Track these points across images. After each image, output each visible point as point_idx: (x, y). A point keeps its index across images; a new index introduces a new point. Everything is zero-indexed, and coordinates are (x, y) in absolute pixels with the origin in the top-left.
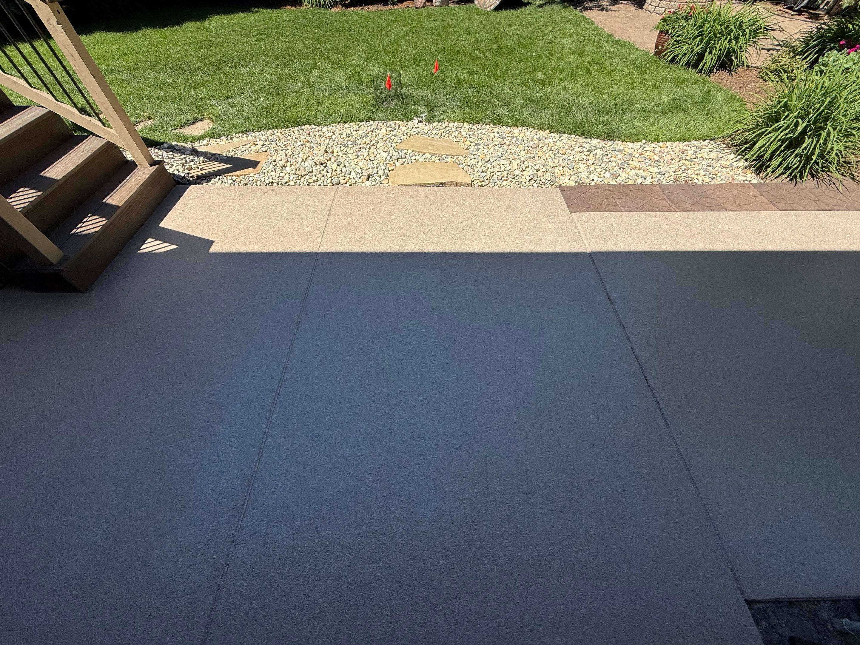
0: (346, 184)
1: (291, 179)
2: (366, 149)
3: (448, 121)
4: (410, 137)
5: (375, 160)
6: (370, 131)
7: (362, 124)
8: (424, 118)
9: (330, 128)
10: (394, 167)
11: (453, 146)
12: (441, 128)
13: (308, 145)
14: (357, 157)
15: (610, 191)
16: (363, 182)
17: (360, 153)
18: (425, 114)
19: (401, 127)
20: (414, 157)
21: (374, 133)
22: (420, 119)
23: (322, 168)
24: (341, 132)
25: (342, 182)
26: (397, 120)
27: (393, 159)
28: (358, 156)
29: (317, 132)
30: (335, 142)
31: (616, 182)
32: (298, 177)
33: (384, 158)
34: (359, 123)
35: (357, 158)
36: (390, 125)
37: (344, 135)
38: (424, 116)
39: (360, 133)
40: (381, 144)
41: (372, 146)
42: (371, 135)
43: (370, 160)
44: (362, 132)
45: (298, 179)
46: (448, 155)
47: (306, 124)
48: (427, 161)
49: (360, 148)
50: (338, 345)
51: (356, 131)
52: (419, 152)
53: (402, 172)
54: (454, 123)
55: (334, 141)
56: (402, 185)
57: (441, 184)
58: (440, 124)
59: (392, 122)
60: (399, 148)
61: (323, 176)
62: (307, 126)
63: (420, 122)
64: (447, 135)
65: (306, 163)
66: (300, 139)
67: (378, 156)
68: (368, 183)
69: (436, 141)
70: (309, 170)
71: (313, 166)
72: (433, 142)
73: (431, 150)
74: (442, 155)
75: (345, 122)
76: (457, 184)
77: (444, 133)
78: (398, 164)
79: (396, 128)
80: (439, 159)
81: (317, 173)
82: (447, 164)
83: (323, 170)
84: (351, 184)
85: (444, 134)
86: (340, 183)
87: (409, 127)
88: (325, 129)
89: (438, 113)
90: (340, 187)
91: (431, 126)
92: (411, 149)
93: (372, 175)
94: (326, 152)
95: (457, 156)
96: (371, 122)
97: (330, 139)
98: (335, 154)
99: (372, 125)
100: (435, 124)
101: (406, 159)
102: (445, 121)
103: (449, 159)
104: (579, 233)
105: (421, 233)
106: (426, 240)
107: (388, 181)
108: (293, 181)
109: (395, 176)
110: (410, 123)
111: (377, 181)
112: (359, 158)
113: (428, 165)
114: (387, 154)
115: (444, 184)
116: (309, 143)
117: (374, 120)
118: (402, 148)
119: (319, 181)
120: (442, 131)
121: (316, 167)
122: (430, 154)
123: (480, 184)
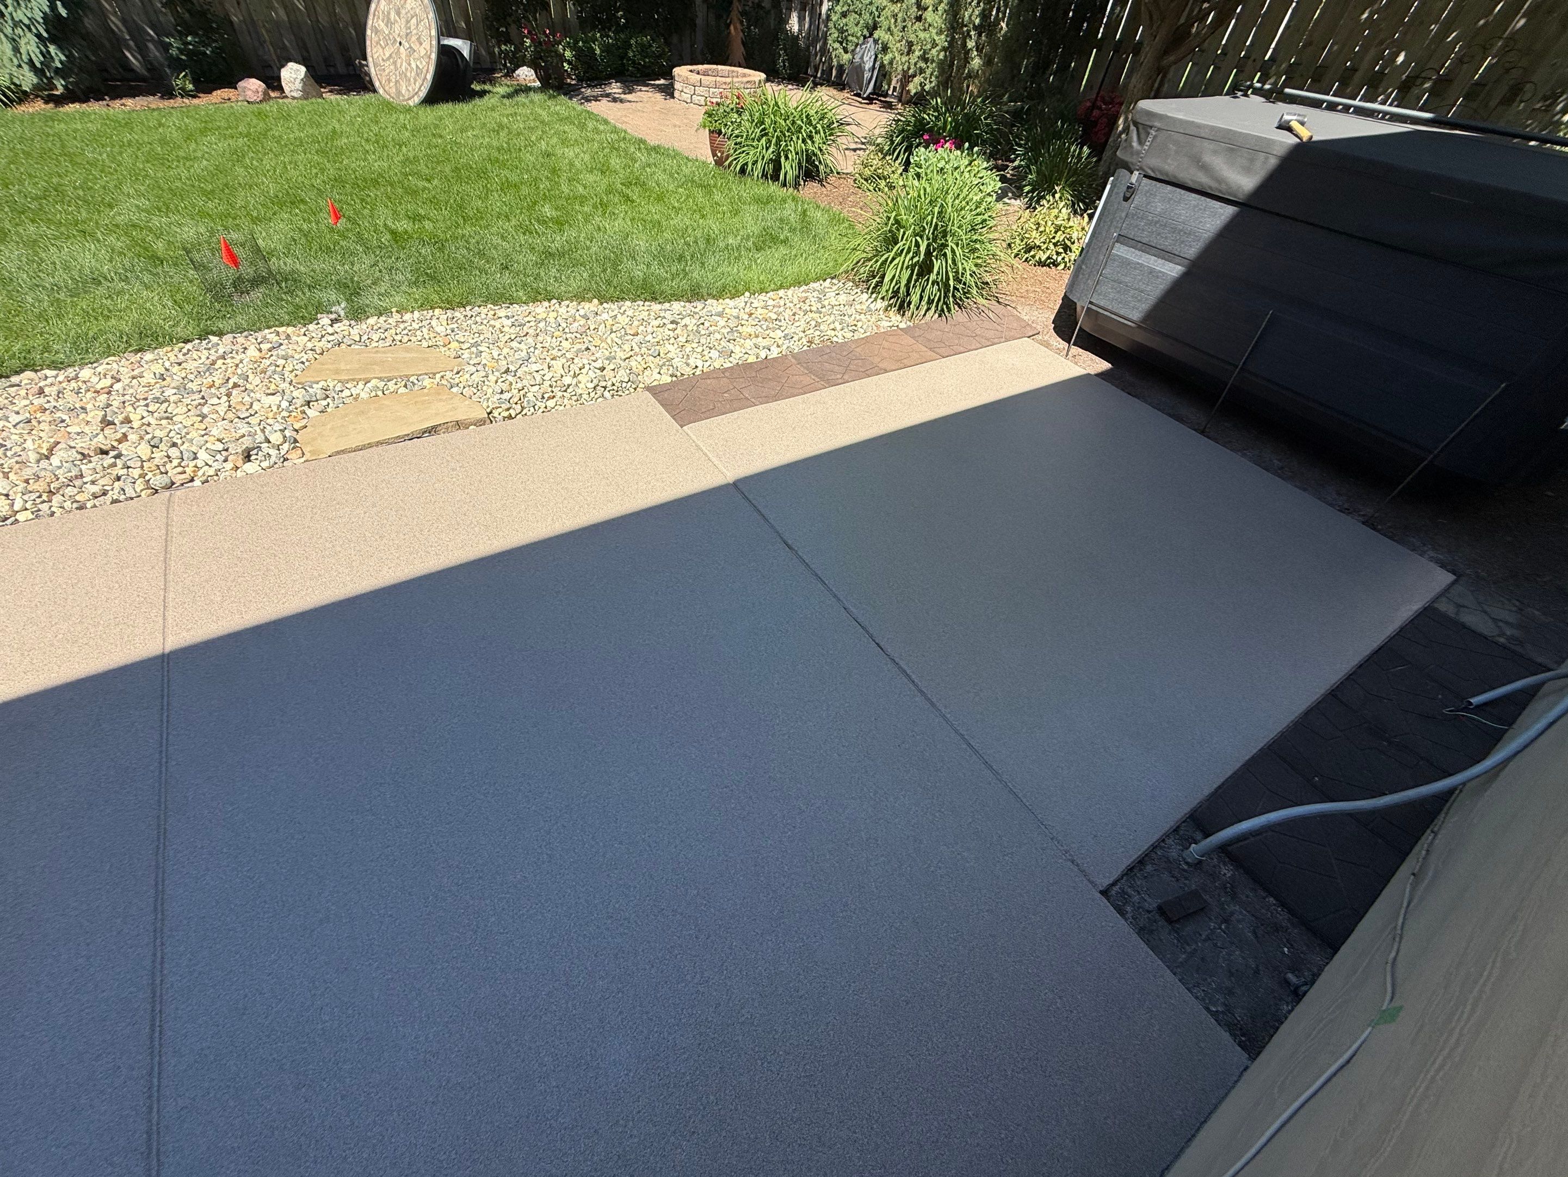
0: (192, 480)
1: (16, 508)
2: (219, 398)
3: (397, 312)
4: (322, 354)
5: (251, 415)
6: (218, 358)
7: (189, 346)
8: (342, 313)
9: (99, 369)
10: (306, 421)
11: (426, 356)
12: (388, 326)
13: (47, 417)
14: (200, 418)
15: (727, 377)
16: (237, 468)
17: (205, 410)
18: (343, 306)
19: (294, 338)
20: (346, 393)
21: (229, 361)
22: (333, 316)
23: (108, 460)
24: (136, 373)
25: (178, 479)
26: (279, 327)
27: (298, 406)
28: (204, 417)
29: (64, 385)
30: (127, 397)
31: (731, 362)
32: (40, 497)
33: (275, 409)
34: (182, 345)
35: (201, 421)
36: (265, 338)
37: (149, 378)
38: (340, 309)
39: (191, 365)
40: (255, 380)
41: (233, 388)
42: (224, 367)
43: (239, 418)
44: (196, 364)
45: (44, 502)
46: (421, 375)
47: (22, 371)
48: (380, 393)
49: (203, 398)
50: (293, 838)
51: (180, 364)
52: (353, 380)
53: (329, 426)
54: (412, 312)
55: (124, 395)
56: (338, 453)
57: (425, 432)
58: (382, 319)
59: (267, 331)
60: (303, 381)
61: (118, 479)
62: (29, 374)
63: (334, 322)
64: (405, 339)
65: (55, 461)
66: (16, 409)
67: (256, 406)
68: (250, 467)
69: (384, 352)
70: (70, 474)
71: (79, 463)
72: (379, 355)
73: (380, 372)
74: (408, 377)
75: (140, 350)
76: (459, 425)
77: (396, 334)
78: (311, 413)
79: (281, 341)
80: (405, 386)
81: (98, 476)
82: (425, 391)
83: (114, 465)
84: (205, 478)
85: (398, 337)
86: (173, 483)
87: (314, 335)
88: (86, 373)
89: (369, 299)
90: (178, 493)
91: (364, 326)
92: (334, 377)
93: (254, 449)
94: (107, 423)
95: (442, 374)
96: (214, 339)
97: (109, 393)
98: (136, 424)
99: (218, 344)
100: (372, 321)
101: (329, 400)
102: (392, 312)
103: (427, 382)
104: (705, 454)
105: (415, 536)
106: (431, 546)
107: (300, 452)
108: (26, 509)
109: (314, 439)
110: (312, 327)
111: (273, 459)
112: (207, 419)
113: (386, 402)
114: (277, 398)
115: (432, 430)
116: (48, 412)
117: (220, 334)
118: (312, 380)
119: (111, 493)
120: (393, 331)
121: (90, 462)
122: (381, 379)
123: (506, 414)
